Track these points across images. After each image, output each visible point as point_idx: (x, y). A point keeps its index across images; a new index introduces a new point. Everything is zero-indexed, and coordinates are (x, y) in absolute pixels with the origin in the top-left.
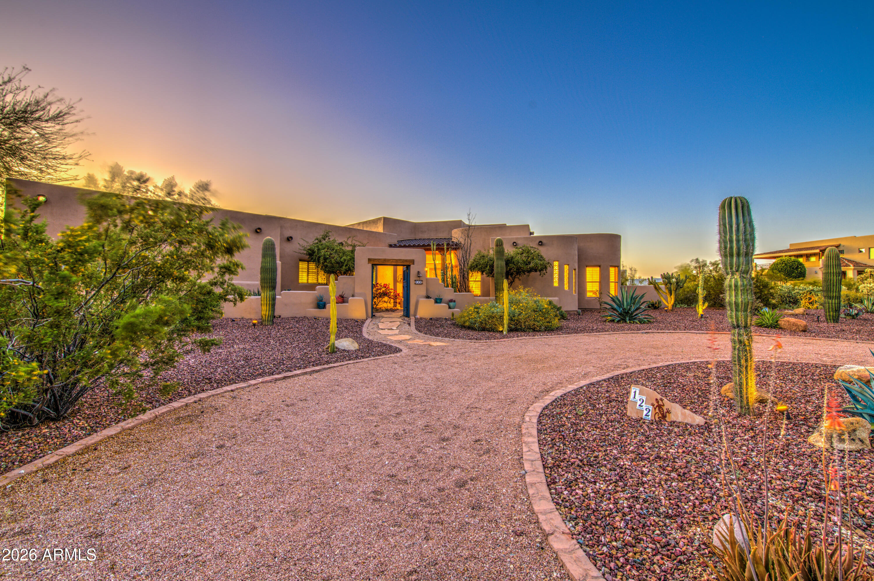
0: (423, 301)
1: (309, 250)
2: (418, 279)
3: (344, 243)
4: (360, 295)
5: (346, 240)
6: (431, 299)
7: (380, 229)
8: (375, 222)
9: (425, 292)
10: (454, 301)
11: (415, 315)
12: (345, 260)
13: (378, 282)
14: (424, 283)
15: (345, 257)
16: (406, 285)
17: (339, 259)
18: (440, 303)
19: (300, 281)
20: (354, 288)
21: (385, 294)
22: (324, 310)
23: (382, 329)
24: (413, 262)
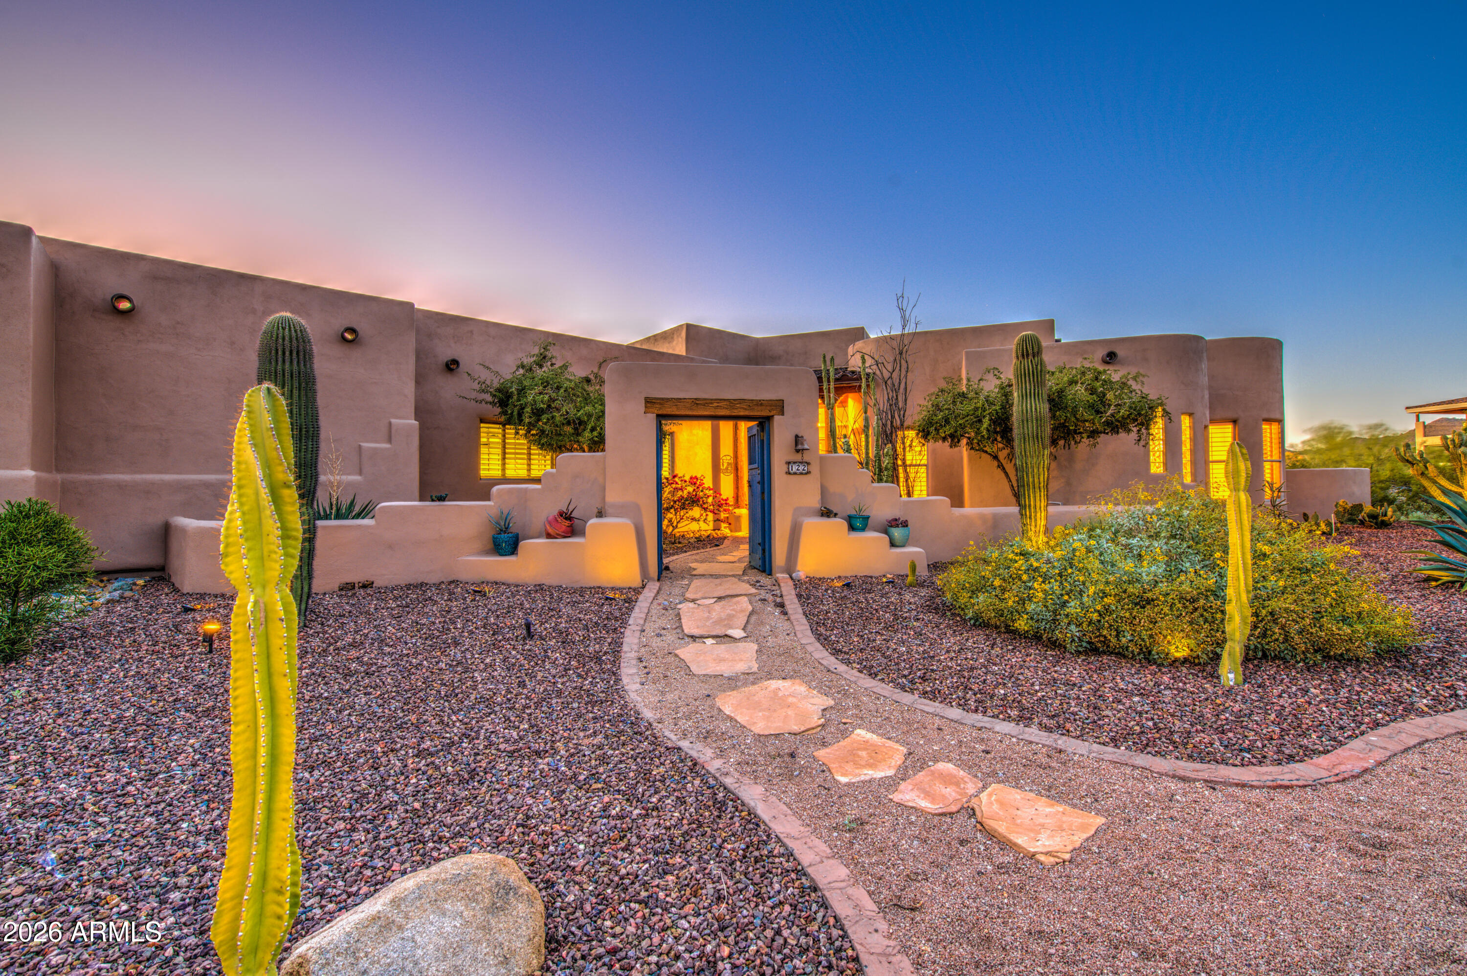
0: (813, 526)
1: (499, 390)
2: (798, 457)
3: (592, 377)
4: (622, 510)
5: (596, 370)
6: (837, 520)
7: (679, 348)
8: (666, 336)
9: (818, 497)
10: (905, 524)
11: (790, 569)
12: (590, 416)
13: (676, 472)
14: (815, 468)
15: (589, 408)
16: (758, 478)
17: (573, 412)
18: (863, 529)
19: (483, 473)
20: (604, 489)
21: (694, 501)
22: (512, 558)
23: (693, 638)
24: (779, 406)
